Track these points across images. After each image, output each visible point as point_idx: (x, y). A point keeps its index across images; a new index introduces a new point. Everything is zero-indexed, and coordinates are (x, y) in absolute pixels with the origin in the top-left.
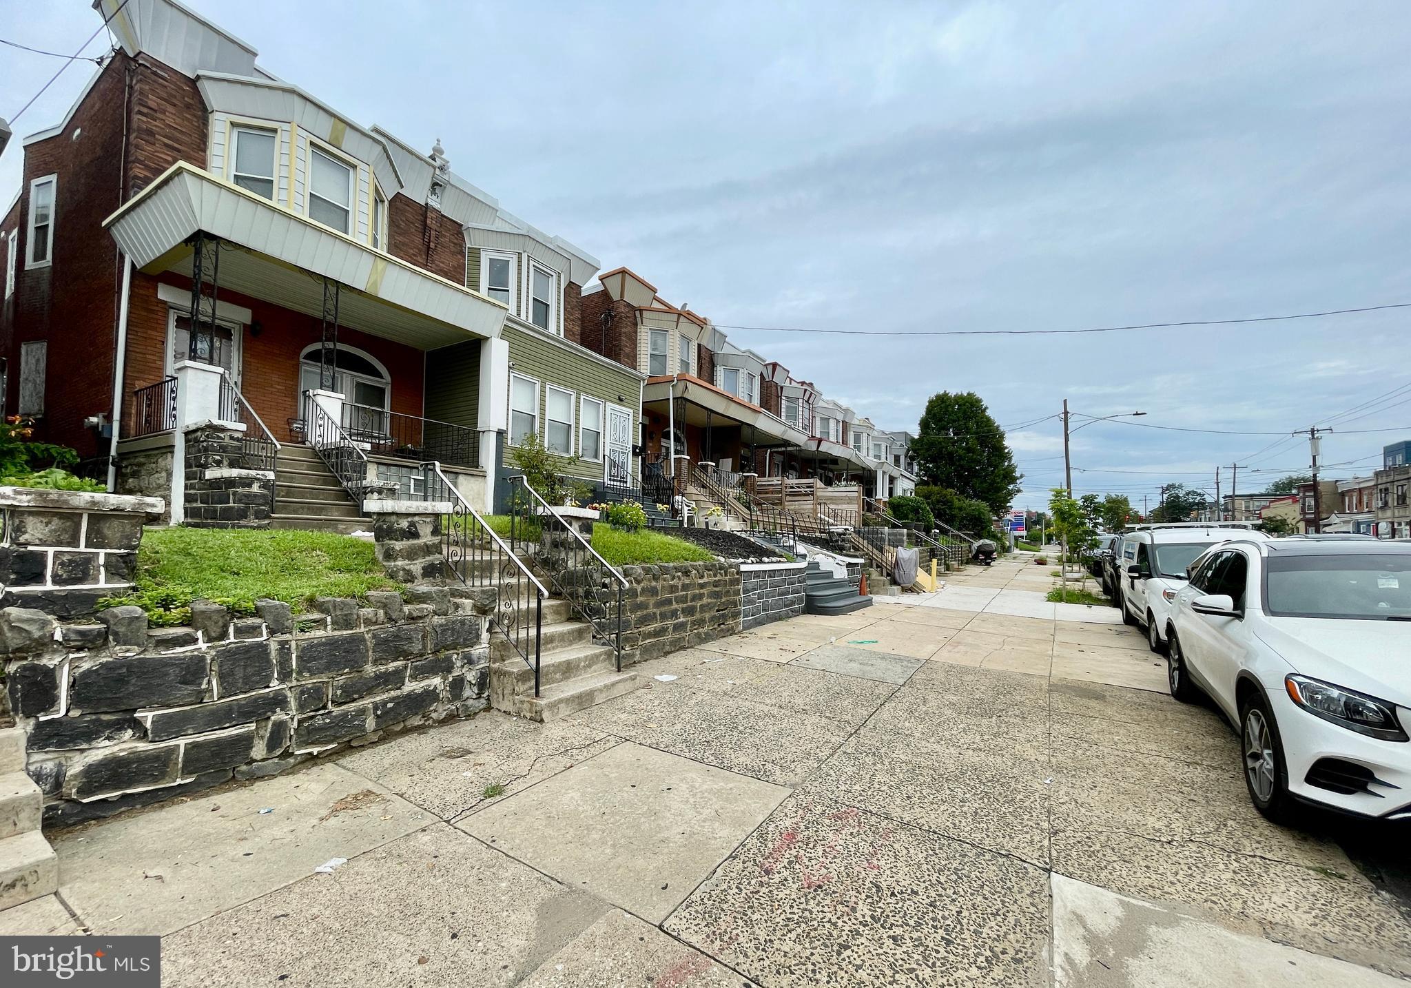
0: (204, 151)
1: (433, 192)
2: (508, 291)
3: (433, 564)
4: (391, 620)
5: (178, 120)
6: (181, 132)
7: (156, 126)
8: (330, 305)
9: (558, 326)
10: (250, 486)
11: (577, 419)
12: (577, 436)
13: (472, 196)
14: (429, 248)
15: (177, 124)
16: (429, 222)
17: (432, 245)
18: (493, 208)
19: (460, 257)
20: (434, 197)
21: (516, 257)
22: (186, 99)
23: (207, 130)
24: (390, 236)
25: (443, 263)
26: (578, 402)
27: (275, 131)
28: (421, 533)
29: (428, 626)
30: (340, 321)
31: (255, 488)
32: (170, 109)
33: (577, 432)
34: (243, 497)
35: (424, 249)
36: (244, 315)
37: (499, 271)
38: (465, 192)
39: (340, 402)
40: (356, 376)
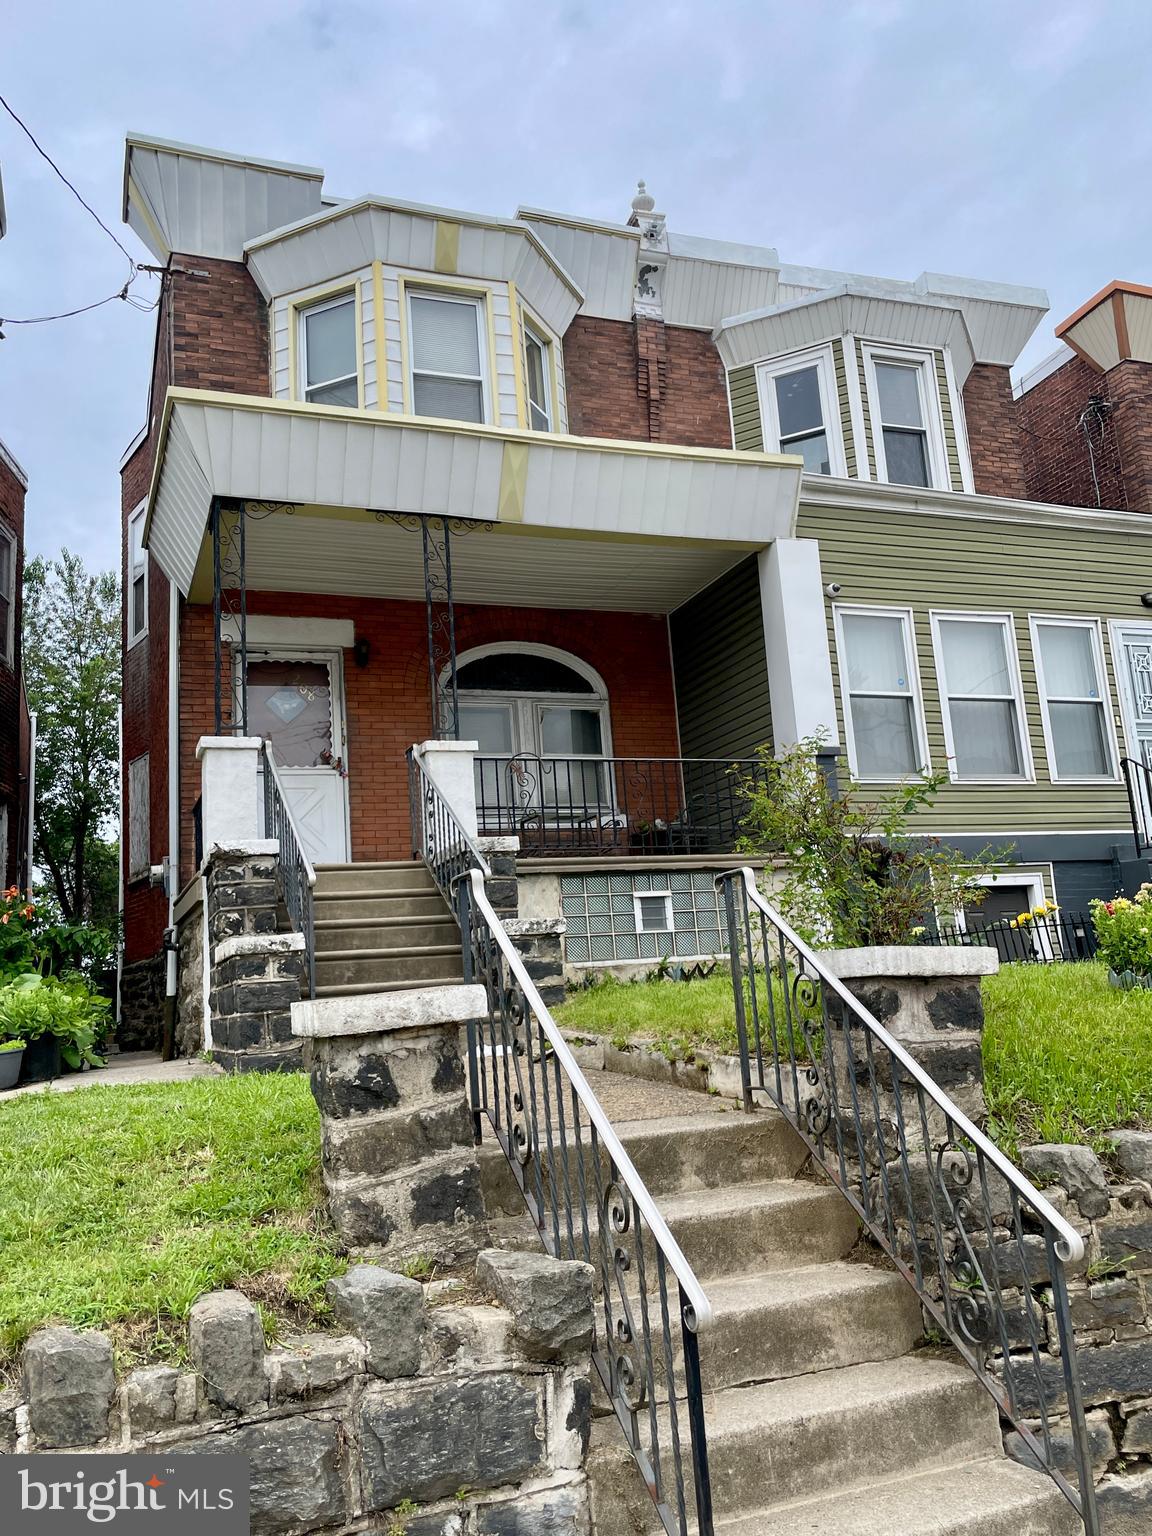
0: (266, 372)
1: (644, 286)
2: (822, 432)
3: (445, 1178)
4: (219, 1406)
5: (227, 337)
6: (232, 354)
7: (198, 359)
8: (437, 567)
9: (956, 473)
10: (260, 970)
11: (1030, 682)
12: (1035, 724)
13: (719, 264)
14: (648, 401)
15: (227, 344)
16: (642, 349)
17: (654, 394)
18: (768, 271)
19: (713, 397)
20: (647, 298)
21: (828, 354)
22: (236, 299)
23: (268, 335)
24: (572, 405)
25: (681, 422)
26: (1024, 639)
27: (351, 290)
28: (404, 1087)
29: (351, 1418)
30: (460, 596)
31: (272, 974)
32: (215, 323)
33: (1034, 714)
34: (250, 998)
35: (641, 408)
36: (340, 633)
37: (799, 396)
38: (704, 262)
39: (471, 757)
40: (540, 699)
